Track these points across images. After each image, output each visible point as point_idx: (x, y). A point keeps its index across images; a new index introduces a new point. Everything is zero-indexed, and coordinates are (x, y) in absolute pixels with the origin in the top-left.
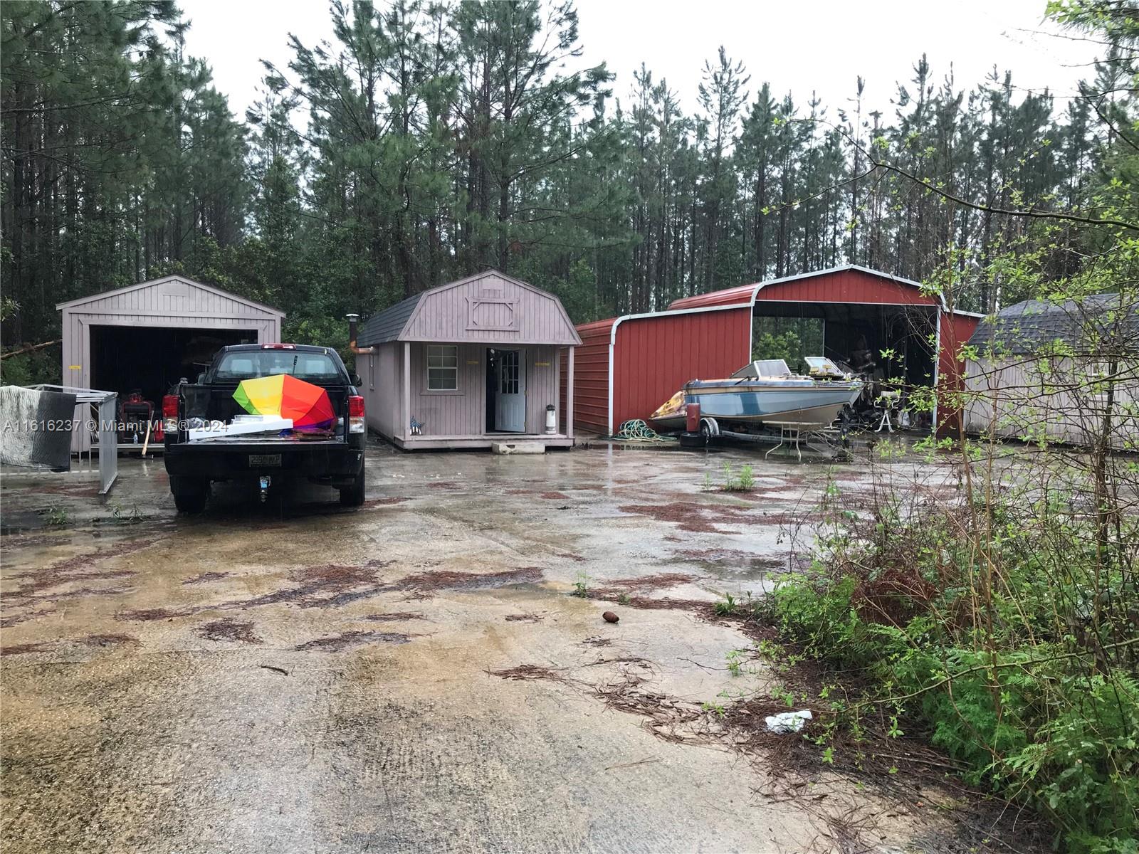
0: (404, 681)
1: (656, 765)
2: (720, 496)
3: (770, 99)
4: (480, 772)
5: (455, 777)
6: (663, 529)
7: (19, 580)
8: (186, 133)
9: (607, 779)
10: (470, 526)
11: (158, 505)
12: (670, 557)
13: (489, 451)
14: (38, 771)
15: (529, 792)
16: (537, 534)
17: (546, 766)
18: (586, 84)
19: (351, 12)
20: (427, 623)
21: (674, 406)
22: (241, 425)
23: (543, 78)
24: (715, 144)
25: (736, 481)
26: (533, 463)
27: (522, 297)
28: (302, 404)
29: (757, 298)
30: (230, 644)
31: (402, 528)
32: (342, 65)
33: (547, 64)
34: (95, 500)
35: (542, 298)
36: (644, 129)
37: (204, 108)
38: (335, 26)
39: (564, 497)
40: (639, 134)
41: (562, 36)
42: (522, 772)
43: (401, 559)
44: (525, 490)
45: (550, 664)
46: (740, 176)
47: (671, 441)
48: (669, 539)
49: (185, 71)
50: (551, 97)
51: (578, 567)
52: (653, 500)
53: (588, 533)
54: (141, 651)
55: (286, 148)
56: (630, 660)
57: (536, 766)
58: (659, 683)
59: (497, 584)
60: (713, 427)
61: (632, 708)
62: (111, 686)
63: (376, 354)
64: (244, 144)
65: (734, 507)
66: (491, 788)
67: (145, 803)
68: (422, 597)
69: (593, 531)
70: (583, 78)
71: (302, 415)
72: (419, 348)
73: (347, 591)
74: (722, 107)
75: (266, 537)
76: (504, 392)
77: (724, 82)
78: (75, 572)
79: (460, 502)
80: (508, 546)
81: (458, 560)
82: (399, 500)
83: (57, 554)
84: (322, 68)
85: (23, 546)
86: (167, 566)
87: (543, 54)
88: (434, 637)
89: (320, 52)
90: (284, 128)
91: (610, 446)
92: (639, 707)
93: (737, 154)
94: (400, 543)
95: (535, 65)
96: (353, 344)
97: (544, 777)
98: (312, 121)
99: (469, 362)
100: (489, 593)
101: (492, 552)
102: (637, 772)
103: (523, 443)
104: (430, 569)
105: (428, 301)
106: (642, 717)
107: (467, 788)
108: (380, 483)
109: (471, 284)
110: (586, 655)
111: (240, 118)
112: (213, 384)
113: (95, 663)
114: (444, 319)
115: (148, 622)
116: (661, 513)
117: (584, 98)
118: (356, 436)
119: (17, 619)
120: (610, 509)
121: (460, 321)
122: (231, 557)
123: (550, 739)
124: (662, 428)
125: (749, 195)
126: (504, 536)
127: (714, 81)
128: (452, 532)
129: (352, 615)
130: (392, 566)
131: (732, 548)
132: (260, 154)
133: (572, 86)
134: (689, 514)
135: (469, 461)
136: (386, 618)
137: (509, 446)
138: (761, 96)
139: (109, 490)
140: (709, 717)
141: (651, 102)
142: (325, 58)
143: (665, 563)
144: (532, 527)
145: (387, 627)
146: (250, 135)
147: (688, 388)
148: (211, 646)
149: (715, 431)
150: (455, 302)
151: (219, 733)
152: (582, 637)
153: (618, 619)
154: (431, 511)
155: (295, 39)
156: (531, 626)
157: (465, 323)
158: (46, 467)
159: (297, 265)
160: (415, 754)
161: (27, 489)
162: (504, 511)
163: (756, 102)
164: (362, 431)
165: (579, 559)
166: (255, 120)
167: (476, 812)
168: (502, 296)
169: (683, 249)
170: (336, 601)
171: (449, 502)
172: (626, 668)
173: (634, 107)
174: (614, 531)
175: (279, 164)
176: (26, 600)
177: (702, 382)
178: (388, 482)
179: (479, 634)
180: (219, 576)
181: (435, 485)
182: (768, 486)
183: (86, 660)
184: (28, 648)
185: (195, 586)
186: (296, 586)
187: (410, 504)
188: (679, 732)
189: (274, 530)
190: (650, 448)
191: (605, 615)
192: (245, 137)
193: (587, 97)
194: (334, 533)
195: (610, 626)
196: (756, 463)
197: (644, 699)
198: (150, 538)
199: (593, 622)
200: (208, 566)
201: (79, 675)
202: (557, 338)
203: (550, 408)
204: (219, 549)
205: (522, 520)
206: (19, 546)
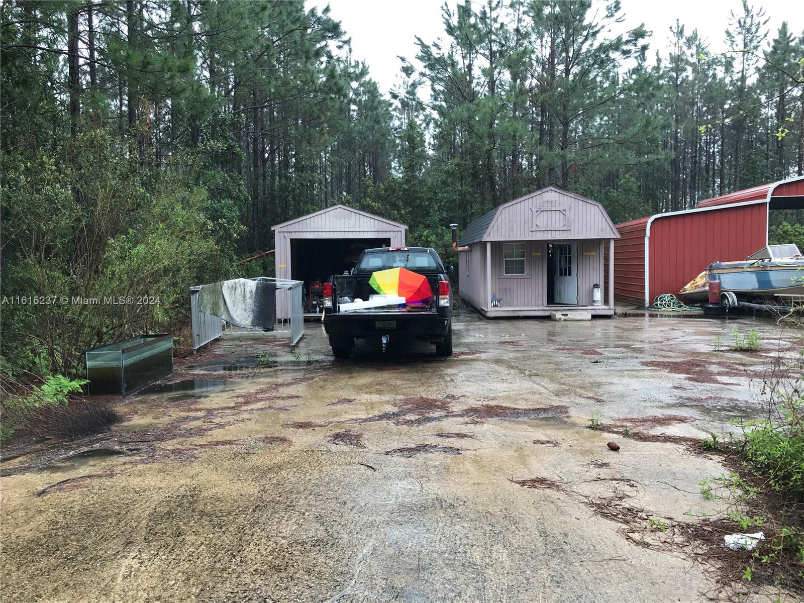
0: (450, 482)
1: (622, 563)
2: (729, 355)
3: (788, 35)
4: (487, 553)
5: (469, 555)
6: (673, 379)
7: (235, 399)
8: (354, 111)
9: (581, 569)
10: (522, 373)
11: (324, 353)
12: (674, 402)
13: (549, 318)
14: (216, 520)
15: (518, 572)
16: (570, 380)
17: (536, 554)
18: (627, 42)
19: (456, 16)
20: (476, 441)
21: (699, 283)
22: (375, 302)
23: (594, 42)
24: (740, 75)
25: (745, 344)
26: (581, 327)
27: (573, 205)
28: (412, 287)
29: (773, 194)
30: (345, 447)
31: (474, 373)
32: (452, 52)
33: (598, 32)
34: (288, 349)
35: (588, 205)
36: (678, 70)
37: (364, 93)
38: (445, 27)
39: (598, 354)
40: (674, 74)
41: (608, 8)
42: (518, 556)
43: (469, 394)
44: (570, 347)
45: (558, 479)
46: (763, 98)
47: (697, 310)
48: (677, 388)
49: (352, 70)
50: (600, 55)
51: (597, 407)
52: (670, 357)
53: (611, 381)
54: (292, 449)
55: (415, 114)
56: (621, 480)
57: (529, 553)
58: (640, 499)
59: (533, 416)
60: (732, 299)
61: (613, 517)
62: (270, 470)
63: (470, 251)
64: (389, 113)
65: (739, 364)
66: (492, 566)
67: (270, 548)
68: (476, 423)
69: (615, 380)
70: (626, 38)
71: (412, 294)
72: (497, 246)
73: (427, 416)
74: (746, 45)
75: (385, 376)
76: (561, 275)
77: (747, 26)
78: (267, 395)
79: (518, 355)
80: (546, 389)
81: (508, 397)
82: (476, 353)
83: (259, 384)
84: (437, 56)
85: (242, 378)
86: (321, 393)
87: (594, 24)
88: (479, 452)
89: (436, 45)
90: (414, 100)
91: (647, 314)
92: (619, 516)
93: (759, 81)
94: (470, 383)
95: (588, 33)
96: (454, 245)
97: (533, 562)
98: (433, 94)
99: (534, 254)
100: (525, 423)
101: (534, 393)
102: (606, 566)
103: (574, 312)
104: (487, 403)
105: (503, 212)
106: (620, 524)
107: (474, 563)
108: (466, 341)
109: (534, 198)
110: (588, 473)
111: (387, 97)
112: (358, 274)
113: (264, 454)
114: (515, 224)
115: (301, 430)
116: (674, 367)
117: (626, 53)
118: (444, 308)
119: (229, 424)
120: (634, 363)
121: (526, 225)
122: (360, 389)
123: (544, 534)
124: (689, 300)
125: (772, 112)
126: (545, 382)
127: (738, 26)
128: (509, 377)
129: (425, 433)
130: (462, 399)
131: (729, 396)
132: (400, 119)
133: (616, 45)
134: (698, 369)
135: (532, 326)
136: (449, 436)
137: (563, 315)
138: (780, 32)
139: (298, 343)
140: (676, 530)
141: (685, 48)
142: (440, 49)
143: (669, 406)
144: (568, 376)
145: (448, 442)
146: (393, 107)
147: (711, 269)
148: (334, 448)
149: (734, 303)
150: (523, 212)
151: (323, 507)
152: (588, 459)
153: (619, 448)
154: (497, 361)
155: (419, 39)
156: (551, 449)
157: (530, 226)
158: (260, 328)
159: (422, 193)
160: (445, 535)
161: (253, 342)
162: (549, 363)
163: (777, 37)
164: (448, 305)
165: (599, 401)
166: (395, 96)
167: (477, 582)
168: (557, 205)
169: (714, 160)
170: (418, 422)
171: (511, 355)
172: (617, 486)
173: (670, 54)
174: (632, 381)
175: (412, 125)
176: (236, 412)
177: (723, 263)
178: (472, 340)
179: (511, 453)
180: (350, 401)
181: (504, 343)
182: (773, 347)
183: (260, 452)
184: (230, 442)
185: (334, 407)
186: (396, 410)
187: (483, 356)
188: (648, 540)
189: (390, 371)
190: (679, 316)
191: (608, 445)
192: (390, 109)
193: (629, 52)
194: (427, 375)
195: (612, 453)
196: (768, 328)
197: (625, 511)
198: (315, 375)
199: (600, 449)
200: (344, 394)
201: (254, 461)
202: (600, 233)
203: (596, 286)
204: (354, 383)
205: (562, 370)
206: (241, 378)
